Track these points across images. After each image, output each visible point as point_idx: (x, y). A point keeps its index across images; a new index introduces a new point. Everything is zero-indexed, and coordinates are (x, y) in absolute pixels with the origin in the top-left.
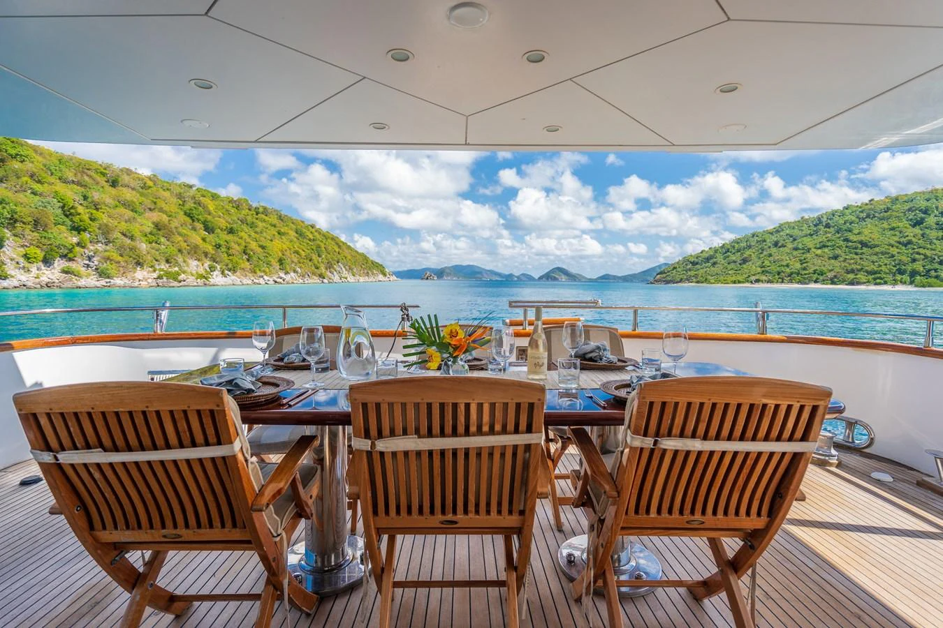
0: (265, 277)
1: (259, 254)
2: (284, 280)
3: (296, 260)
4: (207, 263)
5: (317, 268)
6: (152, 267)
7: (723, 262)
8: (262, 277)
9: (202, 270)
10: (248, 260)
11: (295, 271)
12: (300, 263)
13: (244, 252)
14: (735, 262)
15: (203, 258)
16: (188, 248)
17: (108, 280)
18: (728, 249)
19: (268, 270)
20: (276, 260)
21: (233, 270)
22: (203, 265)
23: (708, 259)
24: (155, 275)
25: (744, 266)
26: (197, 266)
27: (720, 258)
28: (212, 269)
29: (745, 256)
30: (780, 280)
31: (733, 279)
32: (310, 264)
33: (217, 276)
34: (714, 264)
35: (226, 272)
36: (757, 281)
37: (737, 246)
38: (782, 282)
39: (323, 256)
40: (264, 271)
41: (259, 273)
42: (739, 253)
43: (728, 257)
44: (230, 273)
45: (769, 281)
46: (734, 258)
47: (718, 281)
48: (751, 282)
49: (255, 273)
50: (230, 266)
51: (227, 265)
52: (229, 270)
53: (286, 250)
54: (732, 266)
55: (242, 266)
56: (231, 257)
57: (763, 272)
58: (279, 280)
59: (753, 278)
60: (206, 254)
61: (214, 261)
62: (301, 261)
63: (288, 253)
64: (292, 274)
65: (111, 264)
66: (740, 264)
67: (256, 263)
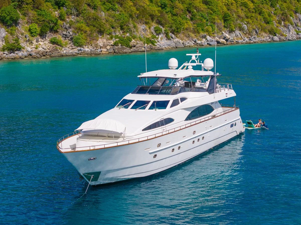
0: (208, 37)
1: (202, 11)
2: (227, 40)
3: (242, 14)
4: (154, 25)
5: (268, 23)
6: (110, 34)
8: (204, 37)
9: (148, 34)
10: (192, 19)
11: (241, 29)
12: (247, 17)
13: (188, 10)
15: (150, 21)
16: (138, 12)
17: (79, 48)
19: (210, 29)
20: (221, 17)
21: (176, 32)
22: (150, 28)
24: (112, 42)
26: (145, 30)
28: (158, 32)
32: (259, 17)
33: (161, 39)
35: (170, 34)
39: (278, 5)
40: (207, 31)
41: (202, 33)
44: (173, 36)
49: (199, 33)
50: (174, 28)
51: (171, 27)
52: (173, 32)
53: (232, 4)
55: (186, 26)
56: (175, 18)
58: (222, 40)
60: (152, 17)
61: (159, 23)
62: (249, 14)
63: (234, 8)
64: (238, 32)
65: (82, 34)
67: (199, 22)
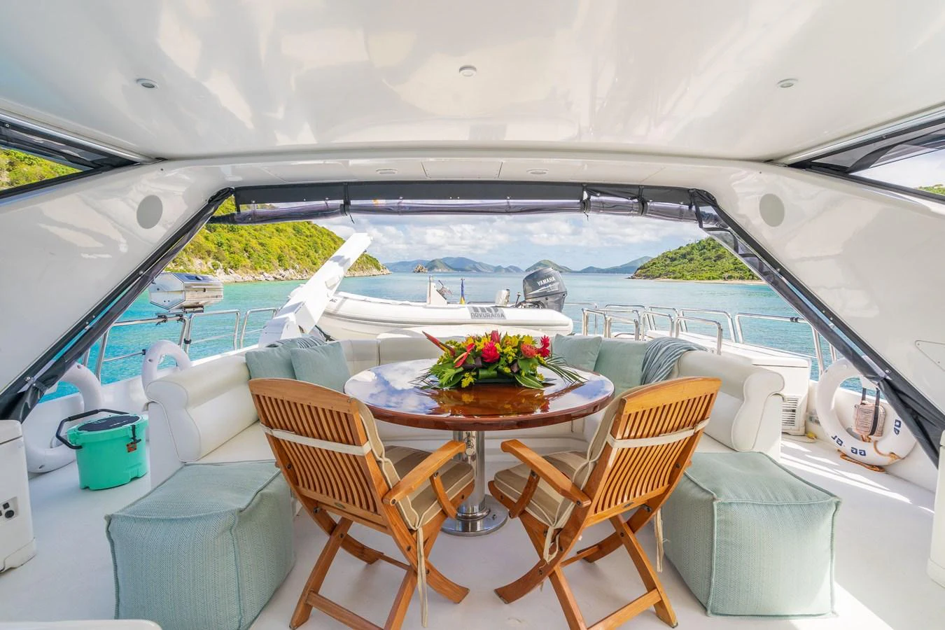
0: (265, 274)
1: (259, 251)
2: (283, 277)
3: (294, 257)
4: (211, 261)
5: (315, 264)
7: (699, 258)
8: (262, 274)
9: (205, 268)
10: (249, 258)
11: (294, 268)
12: (298, 259)
13: (245, 250)
14: (710, 258)
15: (207, 257)
16: (192, 247)
18: (704, 246)
19: (268, 267)
20: (276, 257)
21: (235, 267)
22: (206, 263)
23: (684, 256)
25: (719, 262)
26: (201, 264)
27: (696, 255)
28: (215, 267)
29: (720, 253)
30: (751, 277)
31: (708, 275)
32: (308, 260)
33: (220, 273)
34: (691, 260)
35: (229, 270)
36: (730, 277)
37: (712, 243)
38: (753, 279)
39: (320, 252)
40: (265, 268)
41: (260, 271)
42: (714, 250)
43: (704, 253)
44: (232, 271)
45: (742, 278)
46: (709, 255)
47: (694, 277)
48: (725, 278)
49: (256, 269)
50: (232, 264)
51: (229, 263)
52: (231, 267)
53: (284, 247)
54: (708, 262)
55: (244, 263)
56: (233, 255)
57: (736, 268)
58: (278, 277)
59: (726, 275)
60: (209, 253)
61: (217, 258)
62: (300, 257)
63: (286, 250)
64: (291, 271)
66: (715, 261)
67: (256, 260)
